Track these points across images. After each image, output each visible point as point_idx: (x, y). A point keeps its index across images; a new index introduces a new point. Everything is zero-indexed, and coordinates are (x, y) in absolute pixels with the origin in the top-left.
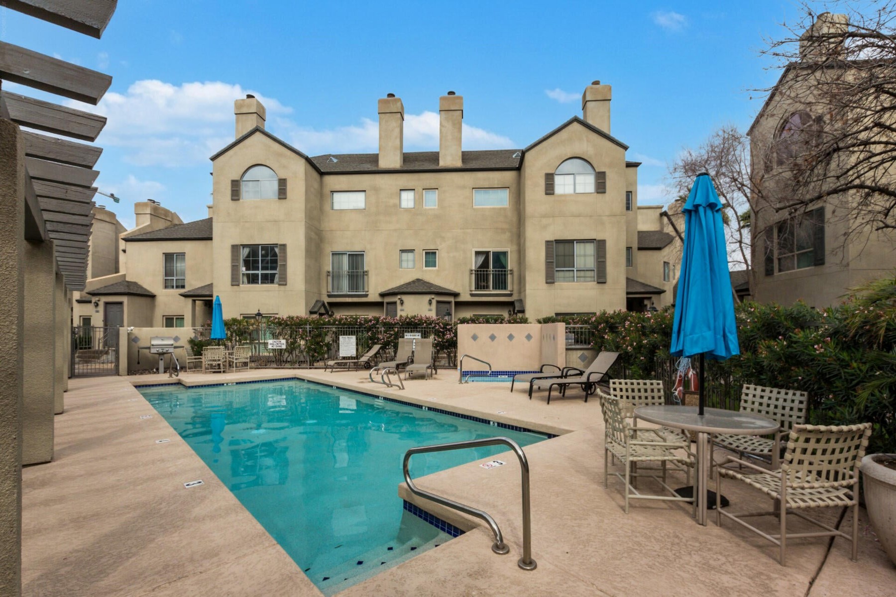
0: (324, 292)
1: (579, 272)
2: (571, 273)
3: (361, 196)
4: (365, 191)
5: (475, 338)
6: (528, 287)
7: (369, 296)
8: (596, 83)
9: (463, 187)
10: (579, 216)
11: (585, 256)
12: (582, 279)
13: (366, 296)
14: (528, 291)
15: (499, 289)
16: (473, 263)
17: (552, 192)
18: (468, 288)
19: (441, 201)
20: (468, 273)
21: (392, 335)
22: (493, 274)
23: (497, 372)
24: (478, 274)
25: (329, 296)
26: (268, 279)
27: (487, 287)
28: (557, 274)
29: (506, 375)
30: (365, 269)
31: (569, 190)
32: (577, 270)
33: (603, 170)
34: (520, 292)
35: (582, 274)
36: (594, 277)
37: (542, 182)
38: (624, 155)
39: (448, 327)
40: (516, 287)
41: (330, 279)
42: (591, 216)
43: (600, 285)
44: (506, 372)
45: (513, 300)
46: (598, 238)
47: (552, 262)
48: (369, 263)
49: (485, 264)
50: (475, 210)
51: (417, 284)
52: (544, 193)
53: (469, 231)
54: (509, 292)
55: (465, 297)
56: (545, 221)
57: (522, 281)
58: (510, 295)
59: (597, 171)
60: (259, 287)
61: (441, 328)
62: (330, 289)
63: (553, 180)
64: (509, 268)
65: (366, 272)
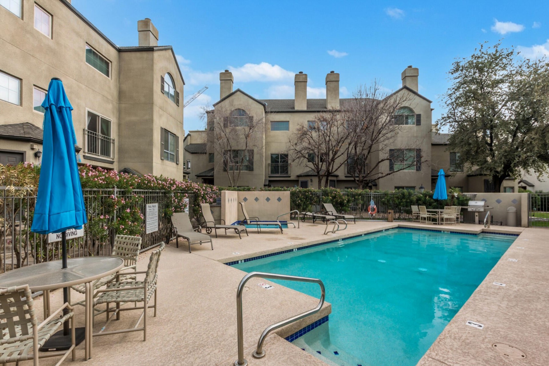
8: (410, 67)
38: (430, 105)
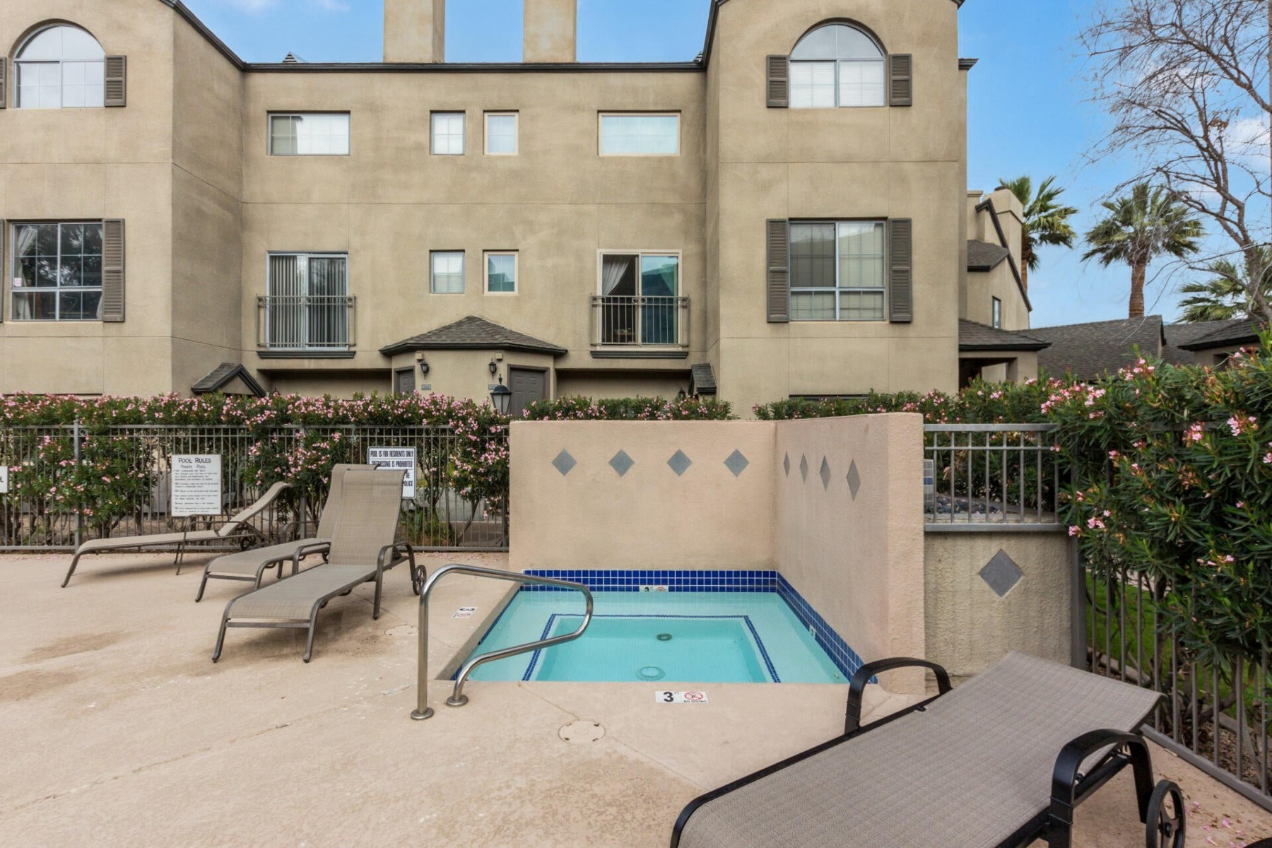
0: (250, 345)
1: (846, 297)
2: (828, 299)
3: (340, 126)
4: (348, 112)
5: (564, 463)
6: (724, 331)
7: (357, 356)
9: (576, 108)
10: (847, 161)
11: (860, 258)
12: (854, 314)
13: (352, 355)
14: (724, 343)
15: (657, 341)
16: (599, 282)
17: (782, 102)
18: (586, 341)
19: (524, 138)
20: (585, 305)
21: (324, 451)
22: (643, 307)
23: (636, 573)
24: (609, 307)
25: (263, 355)
26: (80, 307)
27: (631, 338)
28: (794, 302)
29: (665, 582)
30: (349, 293)
31: (824, 99)
32: (841, 293)
33: (905, 52)
34: (704, 350)
35: (854, 301)
36: (882, 309)
37: (760, 78)
39: (493, 429)
40: (696, 338)
41: (266, 315)
42: (875, 162)
43: (897, 327)
44: (664, 573)
45: (688, 367)
46: (893, 215)
47: (784, 272)
48: (356, 280)
49: (627, 285)
50: (603, 160)
51: (465, 327)
52: (764, 105)
53: (592, 208)
54: (680, 349)
55: (580, 359)
56: (765, 172)
57: (709, 322)
58: (683, 355)
59: (891, 52)
60: (56, 326)
61: (473, 433)
62: (266, 338)
63: (785, 72)
64: (680, 295)
65: (350, 299)
